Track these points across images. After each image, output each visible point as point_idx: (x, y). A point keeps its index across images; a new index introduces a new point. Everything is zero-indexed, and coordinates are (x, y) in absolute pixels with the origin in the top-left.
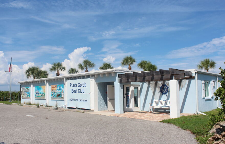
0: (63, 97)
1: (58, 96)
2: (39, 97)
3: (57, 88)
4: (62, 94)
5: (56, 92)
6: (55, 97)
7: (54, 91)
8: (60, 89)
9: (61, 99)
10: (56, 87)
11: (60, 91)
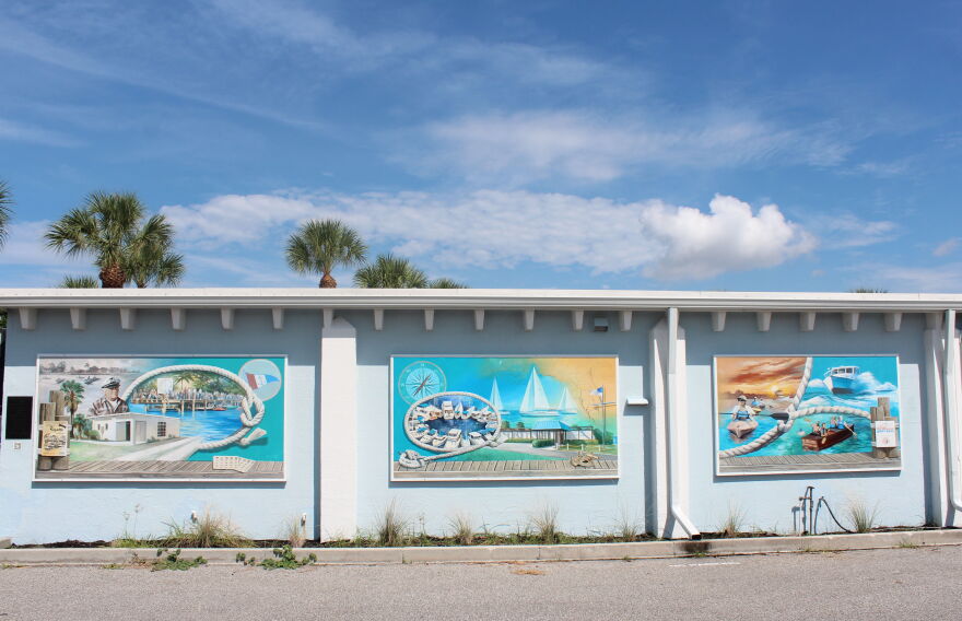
0: (887, 451)
1: (821, 447)
2: (488, 457)
3: (815, 383)
4: (878, 424)
5: (792, 413)
6: (779, 450)
7: (759, 402)
8: (844, 390)
9: (872, 465)
10: (792, 372)
11: (858, 406)
